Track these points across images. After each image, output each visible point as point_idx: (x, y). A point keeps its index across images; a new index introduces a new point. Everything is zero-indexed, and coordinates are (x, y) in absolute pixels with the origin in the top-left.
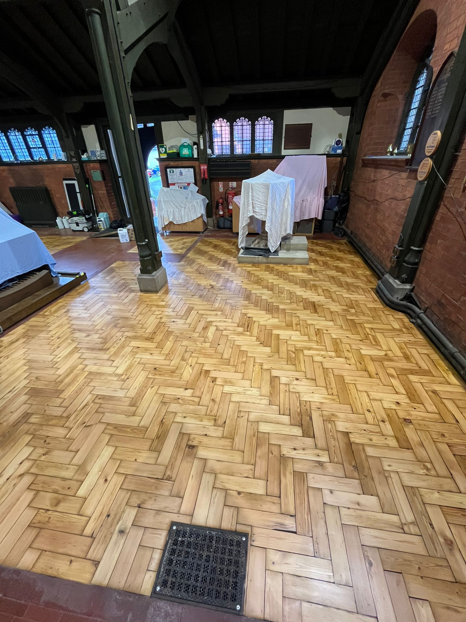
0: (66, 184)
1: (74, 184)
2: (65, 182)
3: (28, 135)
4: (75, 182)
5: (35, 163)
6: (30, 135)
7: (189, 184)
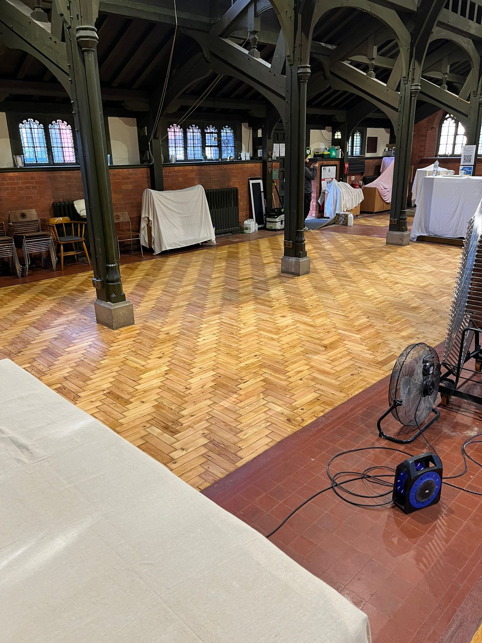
0: (253, 184)
1: (259, 183)
2: (251, 182)
3: (208, 133)
4: (260, 181)
5: (225, 162)
6: (210, 133)
7: (332, 179)
